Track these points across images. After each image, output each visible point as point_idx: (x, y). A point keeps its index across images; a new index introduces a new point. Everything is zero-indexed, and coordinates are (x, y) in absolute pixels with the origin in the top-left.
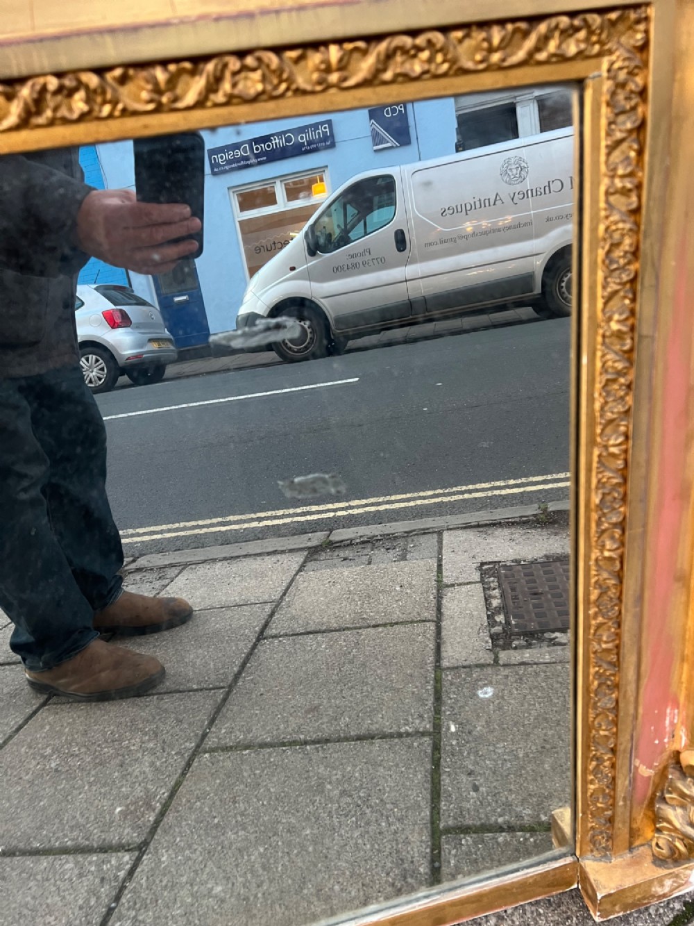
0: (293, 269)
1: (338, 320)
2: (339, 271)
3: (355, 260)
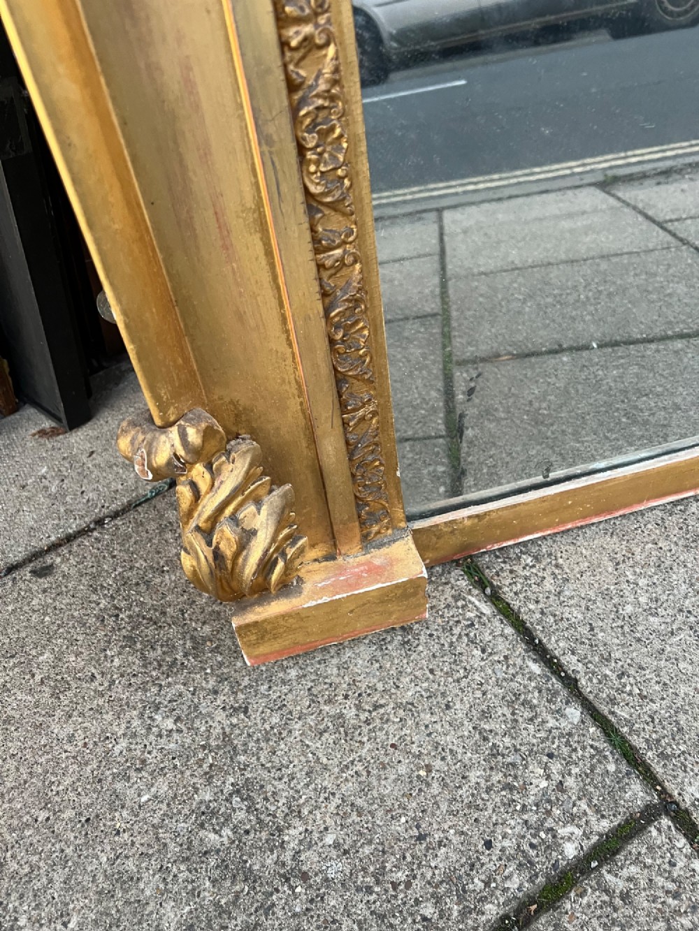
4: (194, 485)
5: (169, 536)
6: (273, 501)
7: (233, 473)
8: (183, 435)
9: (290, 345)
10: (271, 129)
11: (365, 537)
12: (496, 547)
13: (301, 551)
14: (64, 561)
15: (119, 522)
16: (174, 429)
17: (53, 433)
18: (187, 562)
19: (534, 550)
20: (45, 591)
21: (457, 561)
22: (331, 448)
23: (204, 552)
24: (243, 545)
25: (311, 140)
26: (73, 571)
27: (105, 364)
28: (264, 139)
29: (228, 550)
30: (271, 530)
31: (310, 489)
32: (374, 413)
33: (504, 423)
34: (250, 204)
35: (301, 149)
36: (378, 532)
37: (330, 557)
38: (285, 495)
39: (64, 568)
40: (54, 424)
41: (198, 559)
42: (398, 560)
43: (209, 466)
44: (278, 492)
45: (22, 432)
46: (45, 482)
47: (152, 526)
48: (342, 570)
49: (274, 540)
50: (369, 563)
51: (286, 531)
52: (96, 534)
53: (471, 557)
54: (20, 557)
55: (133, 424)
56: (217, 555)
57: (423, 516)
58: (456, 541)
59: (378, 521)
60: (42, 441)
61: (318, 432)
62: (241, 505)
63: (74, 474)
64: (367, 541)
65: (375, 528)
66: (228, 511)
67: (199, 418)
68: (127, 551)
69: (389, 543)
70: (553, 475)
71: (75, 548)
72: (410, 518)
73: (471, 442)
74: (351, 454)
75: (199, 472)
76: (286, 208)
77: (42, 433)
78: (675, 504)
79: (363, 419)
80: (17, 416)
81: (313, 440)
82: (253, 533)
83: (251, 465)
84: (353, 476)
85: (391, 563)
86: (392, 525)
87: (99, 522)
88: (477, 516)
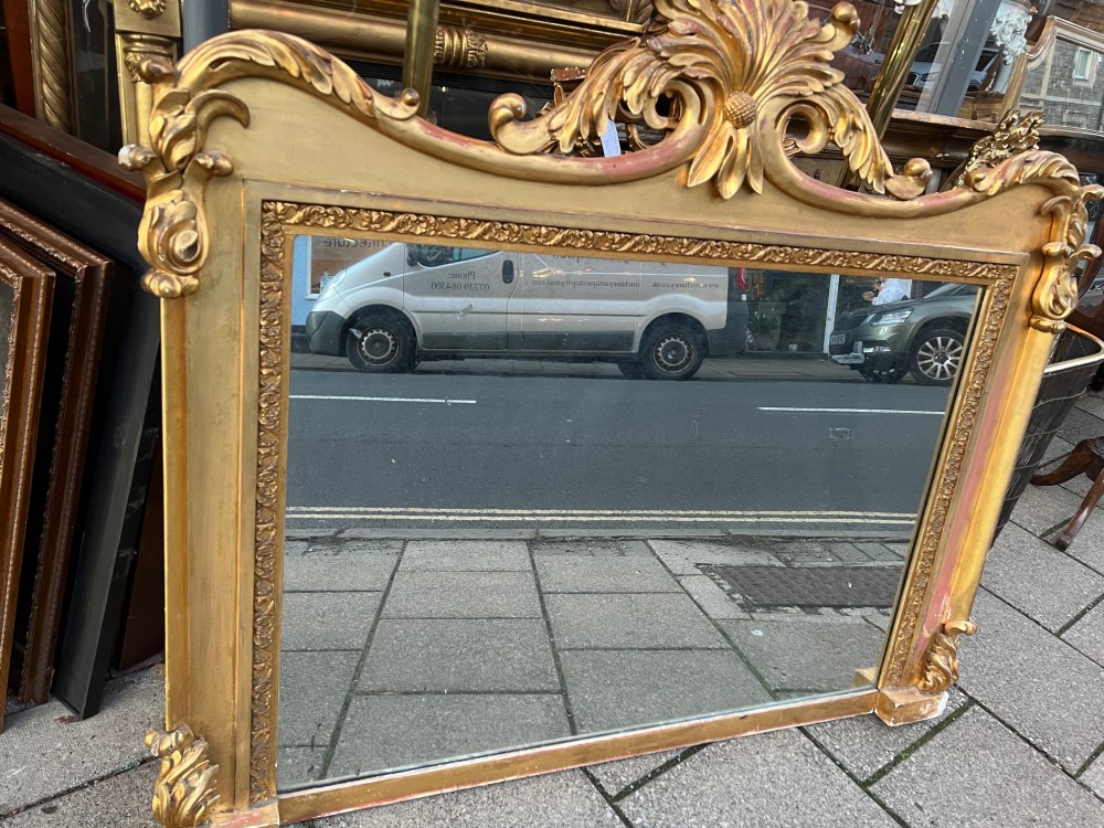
0: (387, 274)
1: (427, 337)
2: (438, 288)
3: (457, 281)
4: (172, 761)
5: (134, 795)
6: (208, 773)
7: (193, 755)
8: (177, 737)
9: (234, 699)
10: (245, 625)
11: (251, 800)
12: (327, 815)
13: (214, 803)
14: (65, 804)
15: (104, 783)
16: (174, 734)
17: (71, 720)
18: (156, 802)
19: (348, 818)
20: (49, 822)
21: (303, 822)
22: (243, 748)
23: (166, 797)
24: (187, 795)
25: (259, 628)
26: (69, 812)
27: (114, 676)
28: (242, 628)
29: (179, 797)
30: (203, 788)
31: (228, 768)
32: (267, 733)
33: (366, 740)
34: (231, 646)
35: (255, 630)
36: (260, 798)
37: (230, 811)
38: (214, 771)
39: (64, 809)
40: (71, 714)
41: (162, 801)
42: (266, 814)
43: (182, 753)
44: (211, 768)
45: (48, 717)
46: (60, 753)
47: (126, 787)
48: (234, 818)
49: (202, 794)
50: (250, 815)
51: (210, 790)
52: (88, 789)
53: (312, 820)
54: (34, 801)
55: (156, 730)
56: (173, 799)
57: (287, 792)
58: (304, 809)
59: (260, 791)
60: (61, 725)
61: (238, 740)
62: (192, 773)
63: (79, 749)
64: (252, 803)
65: (258, 796)
66: (184, 777)
67: (185, 729)
68: (106, 802)
69: (264, 805)
70: (361, 774)
71: (73, 797)
72: (279, 792)
73: (341, 752)
74: (252, 752)
75: (176, 755)
76: (245, 650)
77: (62, 719)
78: (431, 797)
79: (262, 735)
80: (46, 706)
81: (235, 744)
82: (194, 788)
83: (202, 753)
84: (251, 764)
85: (263, 815)
86: (267, 795)
87: (91, 783)
88: (317, 794)
